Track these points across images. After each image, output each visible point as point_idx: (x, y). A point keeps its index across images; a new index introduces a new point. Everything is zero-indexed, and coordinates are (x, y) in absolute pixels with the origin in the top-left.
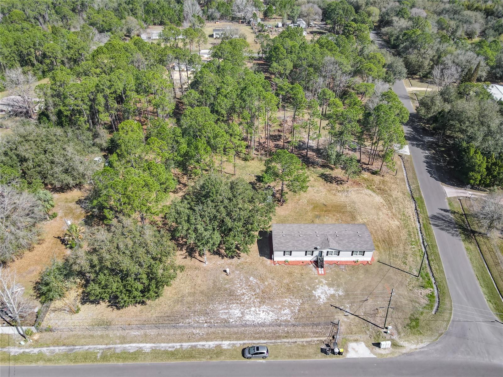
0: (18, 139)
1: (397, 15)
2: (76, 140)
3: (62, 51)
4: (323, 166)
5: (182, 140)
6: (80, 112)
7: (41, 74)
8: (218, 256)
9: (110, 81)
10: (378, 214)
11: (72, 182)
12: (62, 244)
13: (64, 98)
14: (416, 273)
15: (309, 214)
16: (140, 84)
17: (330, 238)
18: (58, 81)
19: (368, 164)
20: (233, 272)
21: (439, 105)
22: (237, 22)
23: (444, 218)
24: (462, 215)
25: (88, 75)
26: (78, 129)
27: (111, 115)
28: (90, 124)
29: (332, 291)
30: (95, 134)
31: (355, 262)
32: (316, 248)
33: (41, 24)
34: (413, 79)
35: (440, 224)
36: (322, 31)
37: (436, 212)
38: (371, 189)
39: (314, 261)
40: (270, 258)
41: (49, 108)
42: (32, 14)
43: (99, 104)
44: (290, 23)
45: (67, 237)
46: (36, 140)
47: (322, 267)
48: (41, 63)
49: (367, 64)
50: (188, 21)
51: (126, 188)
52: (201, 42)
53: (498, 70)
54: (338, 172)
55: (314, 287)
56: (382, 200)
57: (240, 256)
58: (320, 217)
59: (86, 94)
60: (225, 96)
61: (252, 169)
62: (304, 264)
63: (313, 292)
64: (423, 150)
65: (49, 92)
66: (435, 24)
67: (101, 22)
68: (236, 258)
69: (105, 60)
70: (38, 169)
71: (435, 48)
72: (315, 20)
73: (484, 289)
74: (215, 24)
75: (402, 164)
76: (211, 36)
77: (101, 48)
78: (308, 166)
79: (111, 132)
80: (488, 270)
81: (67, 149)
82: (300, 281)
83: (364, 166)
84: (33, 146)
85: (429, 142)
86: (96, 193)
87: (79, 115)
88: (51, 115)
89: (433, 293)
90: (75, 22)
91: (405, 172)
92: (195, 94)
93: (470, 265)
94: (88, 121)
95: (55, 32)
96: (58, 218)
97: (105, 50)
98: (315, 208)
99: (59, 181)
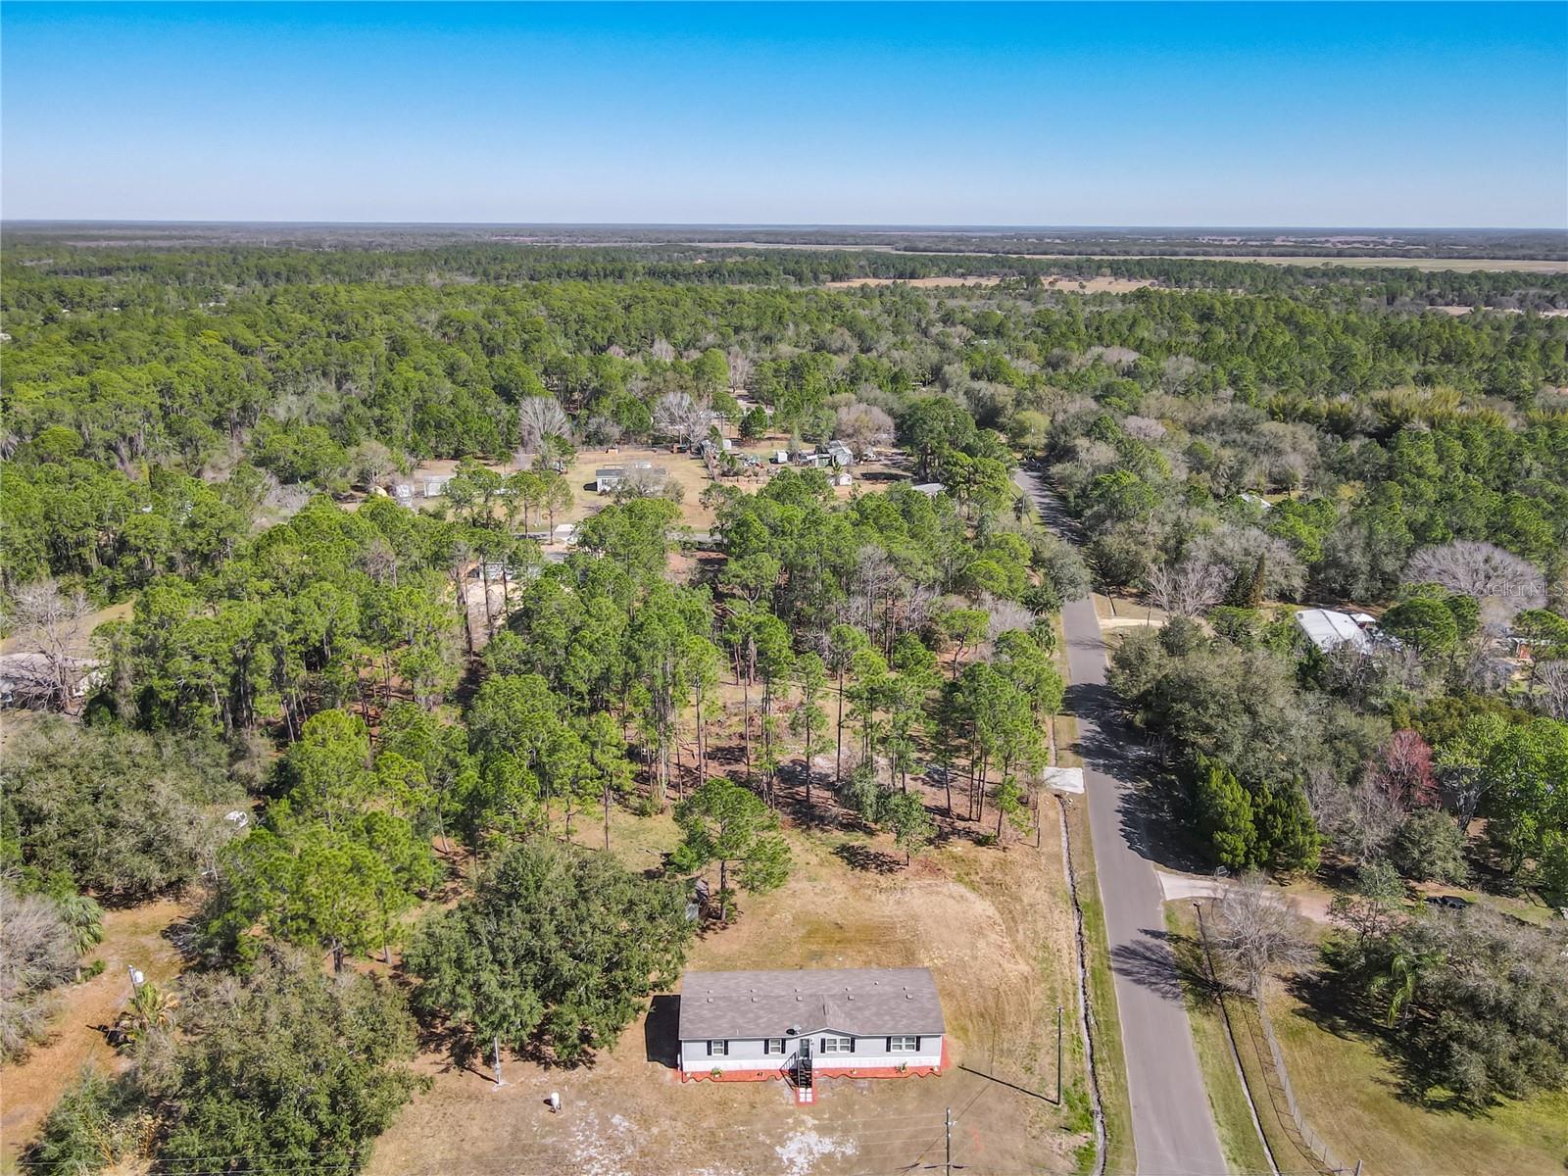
0: (28, 763)
1: (1087, 434)
2: (183, 765)
3: (174, 533)
4: (849, 827)
5: (468, 761)
6: (203, 694)
7: (104, 592)
8: (534, 1064)
9: (294, 612)
10: (973, 946)
11: (158, 877)
12: (108, 1044)
13: (166, 656)
14: (1054, 1095)
15: (795, 950)
16: (372, 618)
17: (831, 1004)
18: (156, 614)
19: (970, 819)
20: (569, 1103)
21: (1160, 665)
22: (667, 448)
23: (1148, 954)
24: (1197, 945)
25: (237, 598)
26: (193, 737)
27: (287, 700)
28: (226, 725)
29: (827, 1146)
30: (237, 750)
31: (898, 1070)
32: (791, 1032)
33: (122, 461)
34: (1121, 596)
35: (1135, 970)
36: (894, 471)
37: (1130, 937)
38: (966, 884)
39: (791, 1071)
40: (674, 1065)
41: (121, 683)
42: (99, 435)
43: (259, 671)
44: (811, 451)
45: (125, 1022)
46: (77, 766)
47: (808, 1084)
48: (110, 564)
49: (983, 563)
50: (530, 448)
51: (302, 877)
52: (556, 505)
53: (1332, 572)
54: (884, 843)
55: (781, 1136)
56: (991, 911)
57: (593, 1062)
58: (821, 957)
59: (225, 646)
60: (590, 648)
61: (656, 838)
62: (764, 1077)
63: (778, 1148)
64: (1121, 779)
65: (128, 642)
66: (1180, 456)
67: (290, 457)
68: (582, 1068)
69: (288, 556)
70: (71, 843)
71: (1170, 518)
72: (876, 443)
73: (1224, 1131)
74: (606, 456)
75: (1062, 819)
76: (591, 487)
77: (281, 530)
78: (809, 828)
79: (281, 746)
80: (1243, 1083)
81: (157, 789)
82: (744, 1123)
83: (960, 824)
84: (68, 781)
85: (1139, 758)
86: (222, 902)
87: (200, 701)
88: (122, 702)
89: (1091, 1144)
90: (217, 454)
91: (1064, 839)
92: (516, 643)
93: (1198, 1072)
94: (222, 717)
95: (158, 481)
96: (104, 977)
97: (290, 533)
98: (810, 934)
99: (123, 874)
